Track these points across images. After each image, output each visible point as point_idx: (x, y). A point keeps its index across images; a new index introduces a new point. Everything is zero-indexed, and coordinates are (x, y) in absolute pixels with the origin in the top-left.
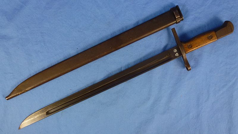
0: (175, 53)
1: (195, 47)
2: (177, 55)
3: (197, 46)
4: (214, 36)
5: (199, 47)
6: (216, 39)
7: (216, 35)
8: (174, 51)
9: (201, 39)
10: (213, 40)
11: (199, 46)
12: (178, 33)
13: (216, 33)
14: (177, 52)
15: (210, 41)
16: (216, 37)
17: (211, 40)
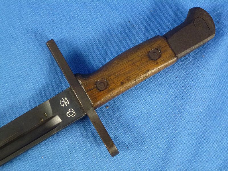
0: (66, 109)
1: (117, 87)
2: (71, 113)
3: (122, 83)
4: (166, 51)
5: (128, 85)
6: (170, 58)
7: (170, 46)
8: (62, 103)
9: (131, 63)
10: (164, 61)
11: (129, 80)
12: (64, 50)
13: (169, 41)
14: (69, 107)
15: (158, 64)
16: (170, 51)
17: (159, 61)
